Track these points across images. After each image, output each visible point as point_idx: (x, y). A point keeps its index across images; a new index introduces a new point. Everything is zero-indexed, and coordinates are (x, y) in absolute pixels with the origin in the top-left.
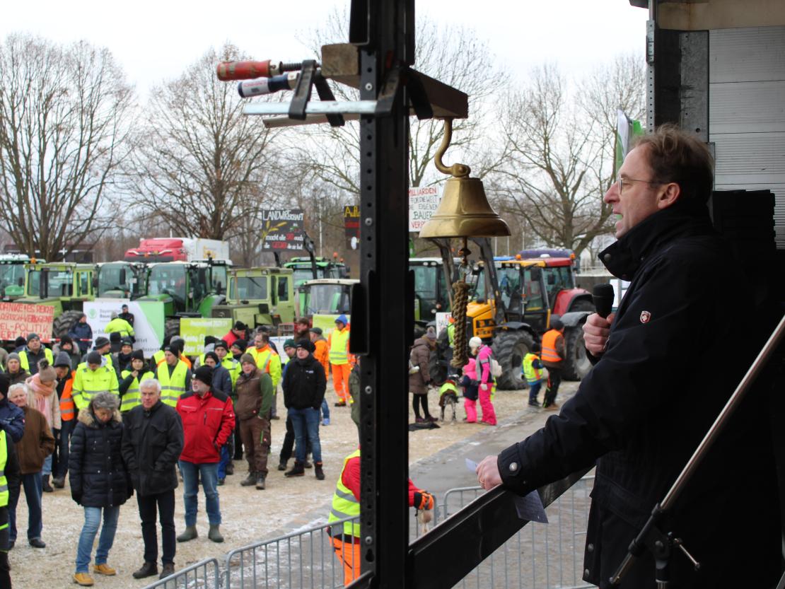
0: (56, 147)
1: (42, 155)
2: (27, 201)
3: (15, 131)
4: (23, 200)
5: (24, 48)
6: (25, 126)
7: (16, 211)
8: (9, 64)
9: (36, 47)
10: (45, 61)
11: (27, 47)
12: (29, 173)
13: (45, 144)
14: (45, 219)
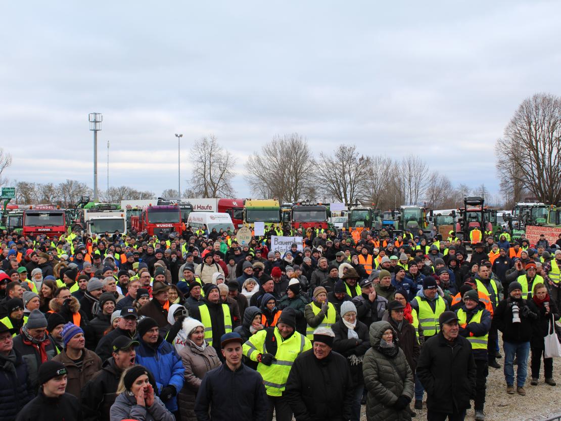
0: (558, 148)
1: (550, 153)
2: (543, 177)
3: (537, 142)
4: (540, 175)
5: (542, 101)
6: (542, 139)
7: (537, 181)
8: (534, 109)
9: (547, 100)
10: (552, 106)
11: (544, 100)
12: (544, 163)
13: (552, 147)
14: (552, 185)
